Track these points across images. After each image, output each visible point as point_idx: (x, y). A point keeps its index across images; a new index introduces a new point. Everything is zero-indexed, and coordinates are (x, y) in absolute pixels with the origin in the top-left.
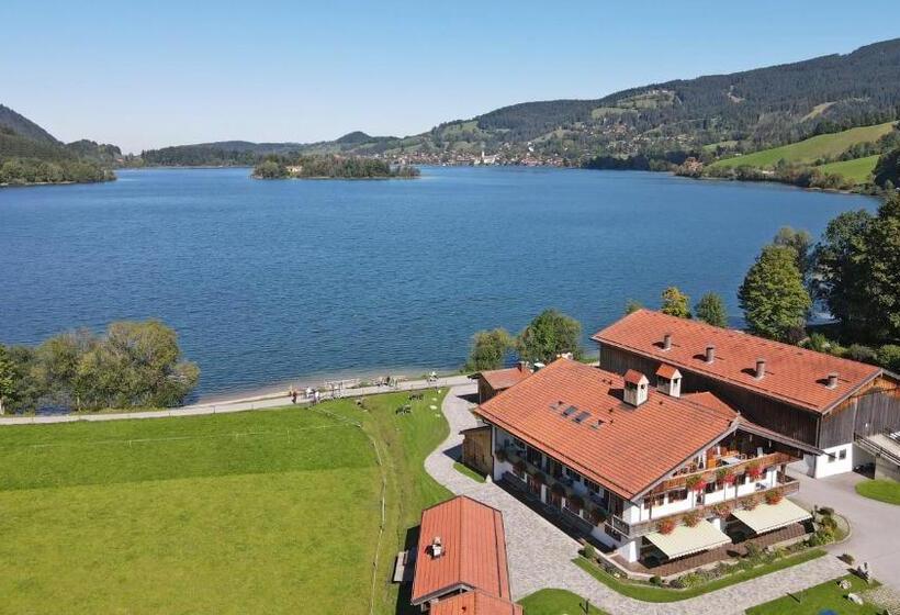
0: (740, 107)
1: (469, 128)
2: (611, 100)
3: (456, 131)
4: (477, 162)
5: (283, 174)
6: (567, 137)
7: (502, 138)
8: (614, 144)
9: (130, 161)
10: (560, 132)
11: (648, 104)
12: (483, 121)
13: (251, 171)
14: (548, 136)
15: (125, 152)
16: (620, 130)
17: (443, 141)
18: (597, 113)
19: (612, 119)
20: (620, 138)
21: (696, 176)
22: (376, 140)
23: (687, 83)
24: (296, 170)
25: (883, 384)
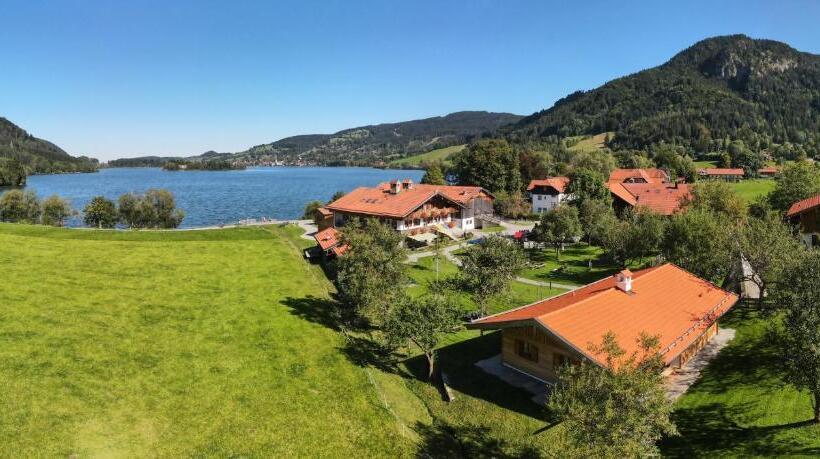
0: (400, 138)
1: (268, 148)
2: (339, 134)
3: (262, 149)
4: (273, 164)
5: (177, 168)
6: (318, 152)
7: (285, 153)
8: (341, 155)
9: (103, 166)
10: (315, 150)
11: (356, 136)
12: (275, 145)
13: (161, 168)
14: (309, 152)
15: (100, 162)
16: (345, 148)
17: (255, 155)
18: (332, 141)
19: (340, 144)
20: (345, 152)
21: (383, 168)
22: (220, 155)
23: (375, 127)
24: (183, 167)
25: (482, 194)
